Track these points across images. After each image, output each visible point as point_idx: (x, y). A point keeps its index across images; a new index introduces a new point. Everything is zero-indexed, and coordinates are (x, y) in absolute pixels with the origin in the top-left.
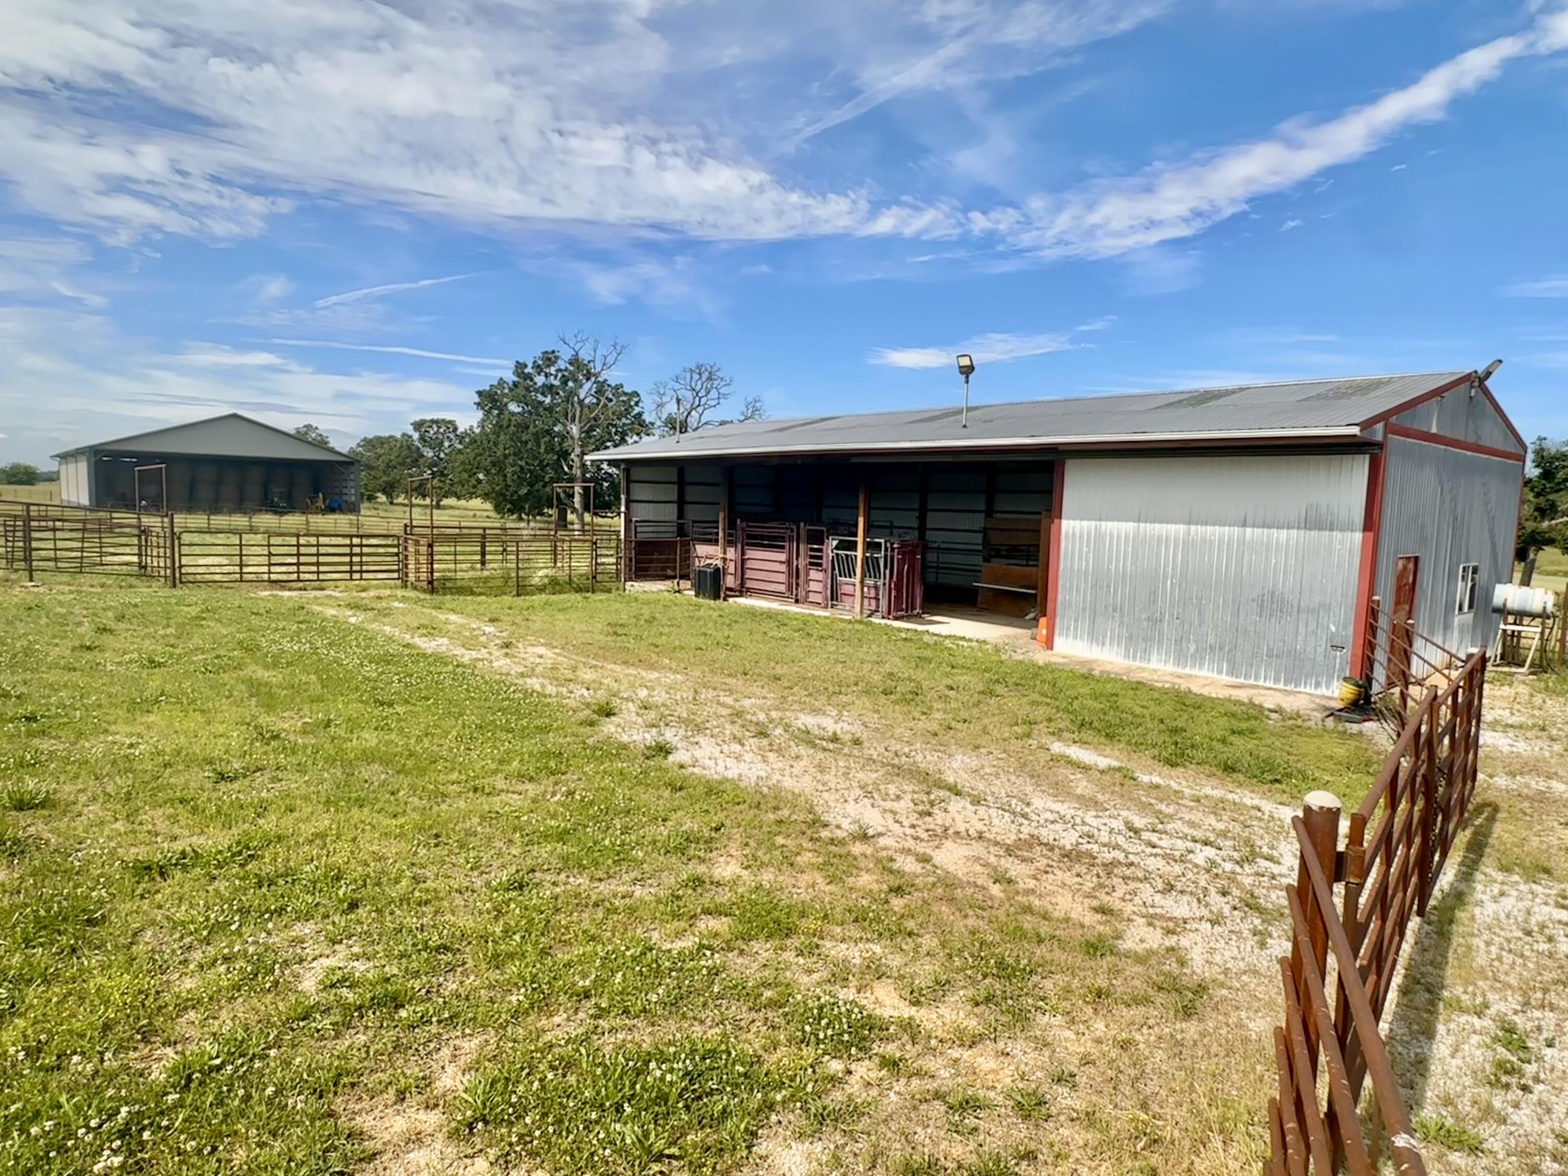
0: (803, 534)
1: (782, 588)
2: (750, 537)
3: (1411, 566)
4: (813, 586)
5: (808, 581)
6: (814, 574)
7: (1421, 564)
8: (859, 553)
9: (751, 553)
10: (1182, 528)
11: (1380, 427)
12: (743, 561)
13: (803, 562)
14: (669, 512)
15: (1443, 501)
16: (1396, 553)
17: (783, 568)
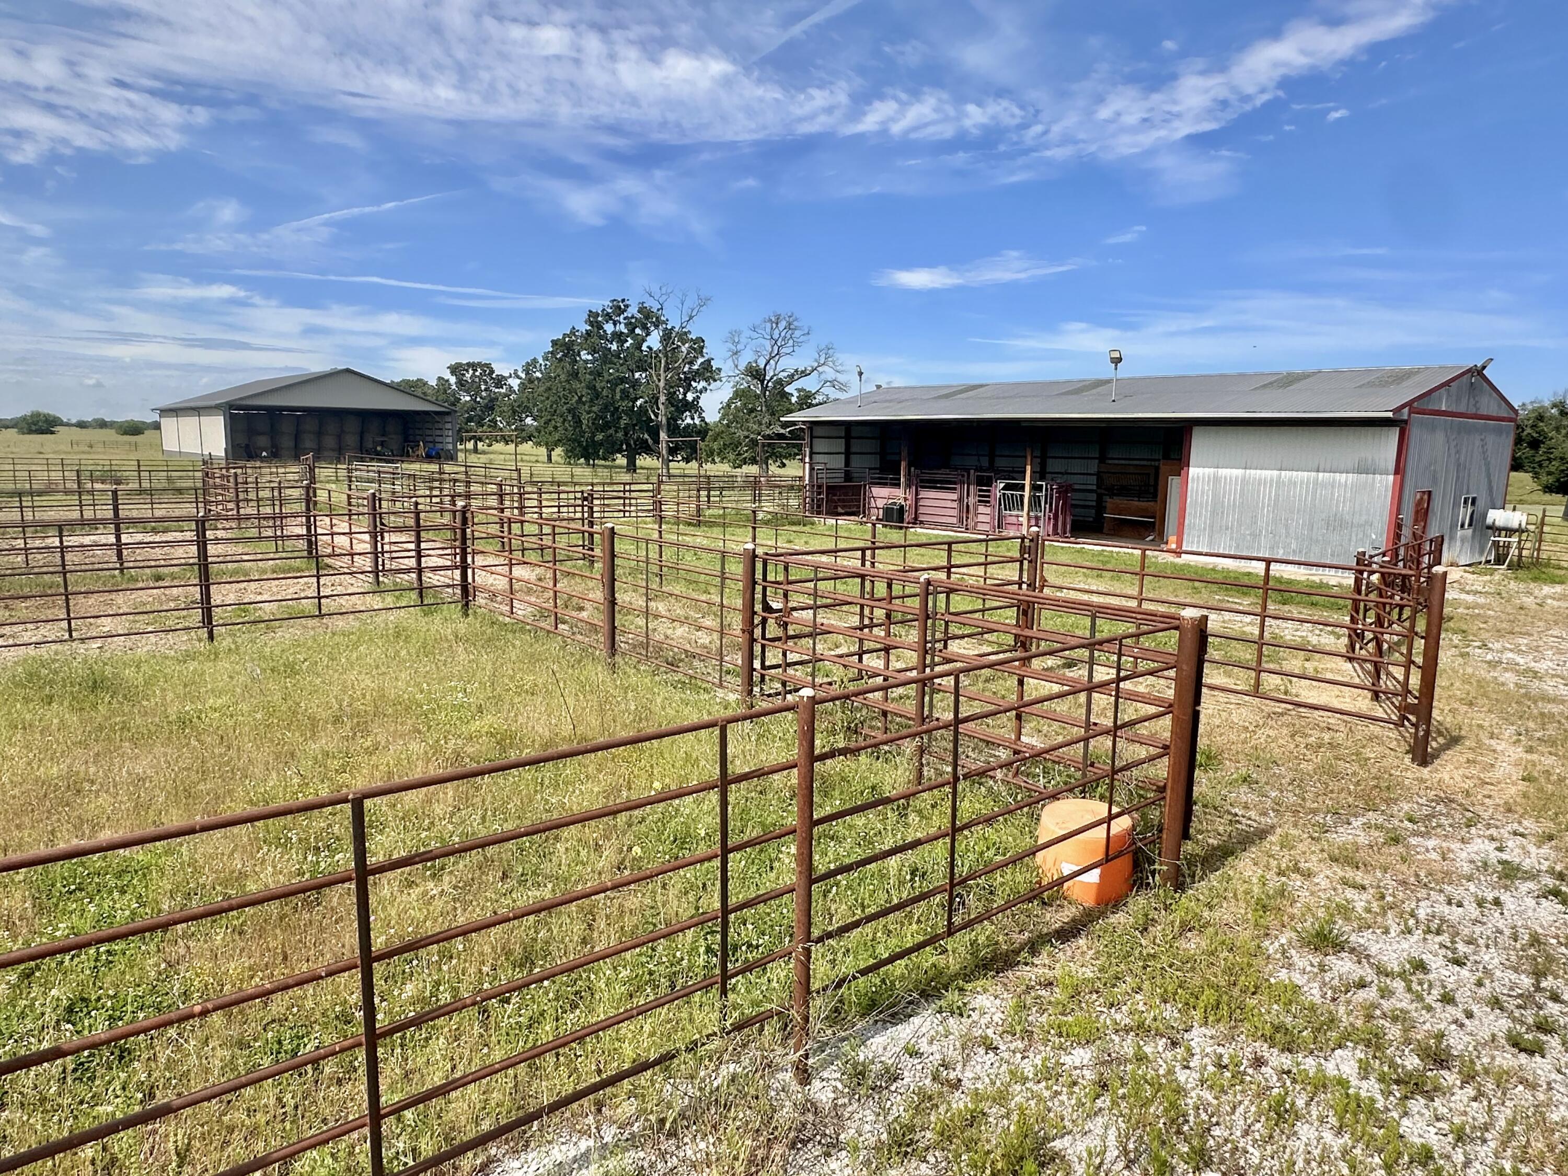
0: (972, 477)
1: (954, 520)
2: (922, 481)
3: (1426, 497)
4: (981, 518)
5: (976, 515)
6: (981, 509)
7: (1433, 496)
8: (1027, 494)
9: (924, 494)
10: (1276, 473)
11: (1406, 410)
12: (917, 500)
13: (972, 500)
14: (838, 462)
15: (1449, 456)
16: (1416, 487)
17: (955, 505)
